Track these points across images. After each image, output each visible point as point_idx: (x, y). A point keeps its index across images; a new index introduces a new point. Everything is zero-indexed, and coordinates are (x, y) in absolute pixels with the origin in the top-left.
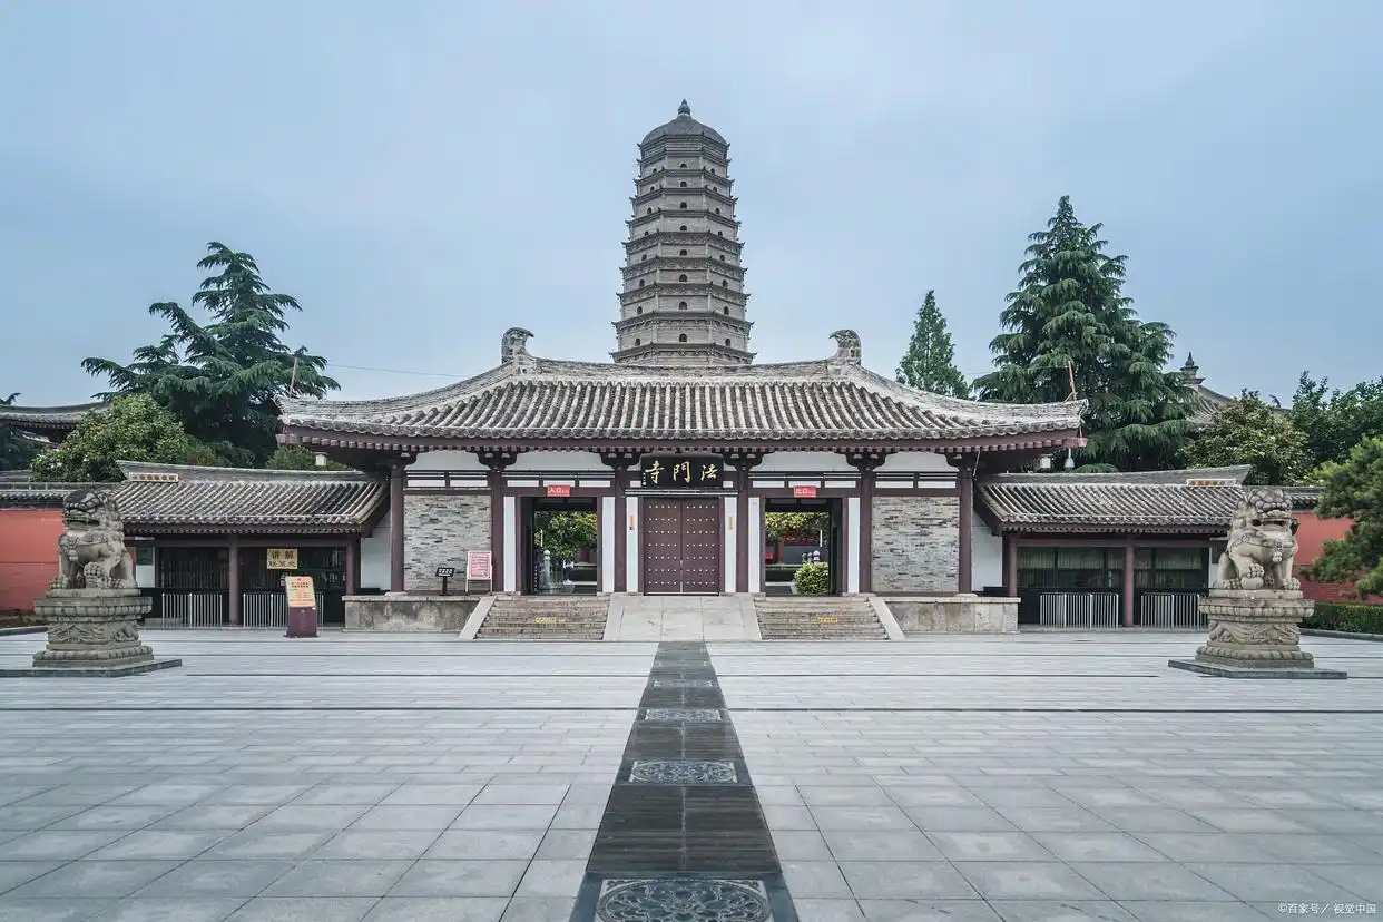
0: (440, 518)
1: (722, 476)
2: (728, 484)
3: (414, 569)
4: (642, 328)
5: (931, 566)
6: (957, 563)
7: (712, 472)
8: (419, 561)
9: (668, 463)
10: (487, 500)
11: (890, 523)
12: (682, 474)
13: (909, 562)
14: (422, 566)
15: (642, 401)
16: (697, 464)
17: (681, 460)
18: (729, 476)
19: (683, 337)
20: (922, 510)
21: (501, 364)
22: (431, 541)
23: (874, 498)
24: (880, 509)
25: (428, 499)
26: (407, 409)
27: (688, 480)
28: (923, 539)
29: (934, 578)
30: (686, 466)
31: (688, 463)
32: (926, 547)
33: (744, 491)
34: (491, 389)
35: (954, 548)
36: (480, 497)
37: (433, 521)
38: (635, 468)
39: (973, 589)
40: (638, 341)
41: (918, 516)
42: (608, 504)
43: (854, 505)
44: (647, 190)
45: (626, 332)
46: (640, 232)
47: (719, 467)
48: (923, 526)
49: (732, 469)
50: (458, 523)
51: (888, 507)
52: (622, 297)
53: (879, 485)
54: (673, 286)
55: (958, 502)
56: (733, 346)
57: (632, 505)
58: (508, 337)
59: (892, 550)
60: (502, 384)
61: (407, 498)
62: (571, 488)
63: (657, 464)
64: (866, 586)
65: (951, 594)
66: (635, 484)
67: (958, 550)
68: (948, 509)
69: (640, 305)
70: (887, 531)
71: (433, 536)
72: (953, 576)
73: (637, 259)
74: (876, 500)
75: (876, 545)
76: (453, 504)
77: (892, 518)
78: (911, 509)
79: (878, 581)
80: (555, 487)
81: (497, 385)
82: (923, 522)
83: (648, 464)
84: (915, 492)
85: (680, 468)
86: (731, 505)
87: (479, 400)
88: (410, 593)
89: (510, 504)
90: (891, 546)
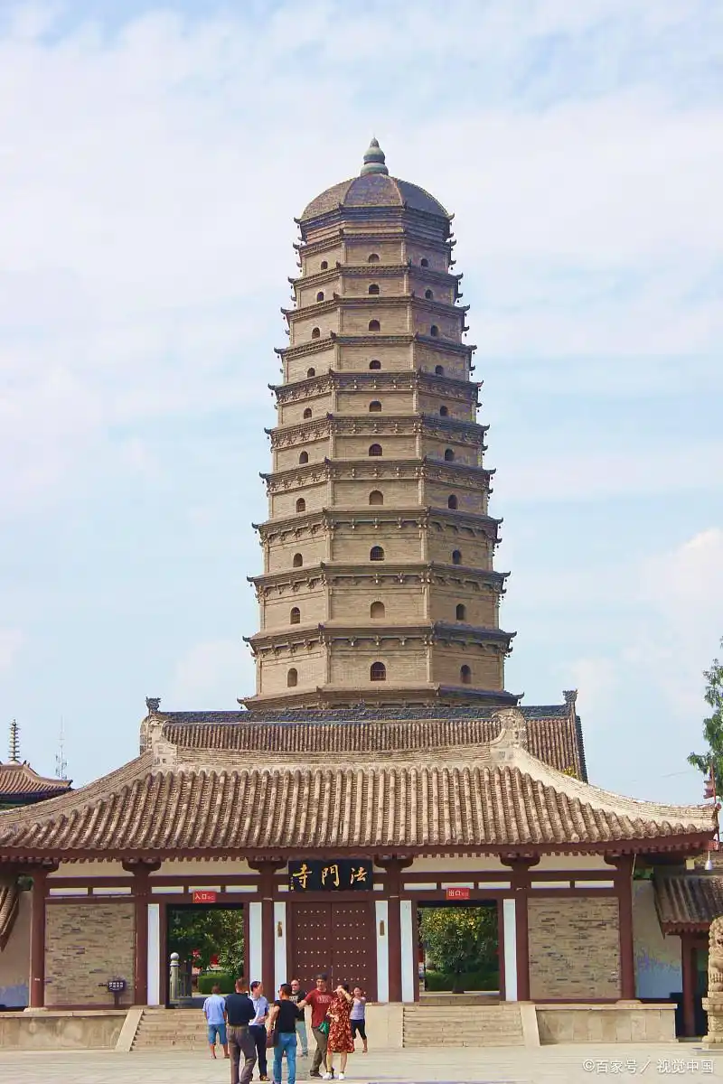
0: (82, 928)
1: (372, 878)
2: (378, 887)
3: (55, 983)
4: (306, 535)
5: (592, 972)
6: (618, 968)
7: (361, 875)
8: (59, 974)
9: (316, 867)
10: (130, 908)
11: (548, 926)
12: (331, 877)
13: (568, 966)
14: (63, 979)
15: (289, 795)
16: (346, 868)
17: (330, 864)
18: (378, 878)
19: (377, 553)
20: (580, 911)
21: (138, 755)
22: (73, 953)
23: (529, 899)
24: (537, 910)
25: (71, 909)
26: (50, 813)
27: (337, 883)
28: (582, 942)
29: (594, 984)
30: (335, 869)
31: (336, 866)
32: (586, 951)
33: (395, 895)
34: (129, 783)
35: (615, 952)
36: (122, 905)
37: (75, 931)
38: (284, 871)
39: (638, 996)
40: (298, 559)
41: (577, 918)
42: (256, 910)
43: (509, 906)
44: (310, 298)
45: (277, 541)
46: (300, 370)
47: (368, 869)
48: (581, 928)
49: (382, 870)
50: (101, 932)
51: (544, 909)
52: (270, 479)
53: (535, 885)
54: (357, 465)
55: (617, 903)
56: (465, 563)
57: (280, 910)
58: (147, 724)
59: (550, 954)
60: (140, 777)
61: (49, 908)
62: (217, 894)
63: (304, 868)
64: (524, 994)
65: (613, 1001)
66: (283, 888)
67: (618, 953)
68: (607, 910)
69: (302, 495)
70: (544, 935)
71: (75, 947)
72: (614, 981)
73: (295, 416)
74: (531, 901)
75: (533, 949)
76: (95, 912)
77: (548, 920)
78: (568, 909)
79: (536, 989)
80: (200, 893)
81: (135, 778)
82: (582, 924)
83: (295, 867)
84: (573, 892)
85: (329, 872)
86: (382, 909)
87: (119, 797)
88: (51, 1008)
89: (154, 911)
90: (549, 950)
